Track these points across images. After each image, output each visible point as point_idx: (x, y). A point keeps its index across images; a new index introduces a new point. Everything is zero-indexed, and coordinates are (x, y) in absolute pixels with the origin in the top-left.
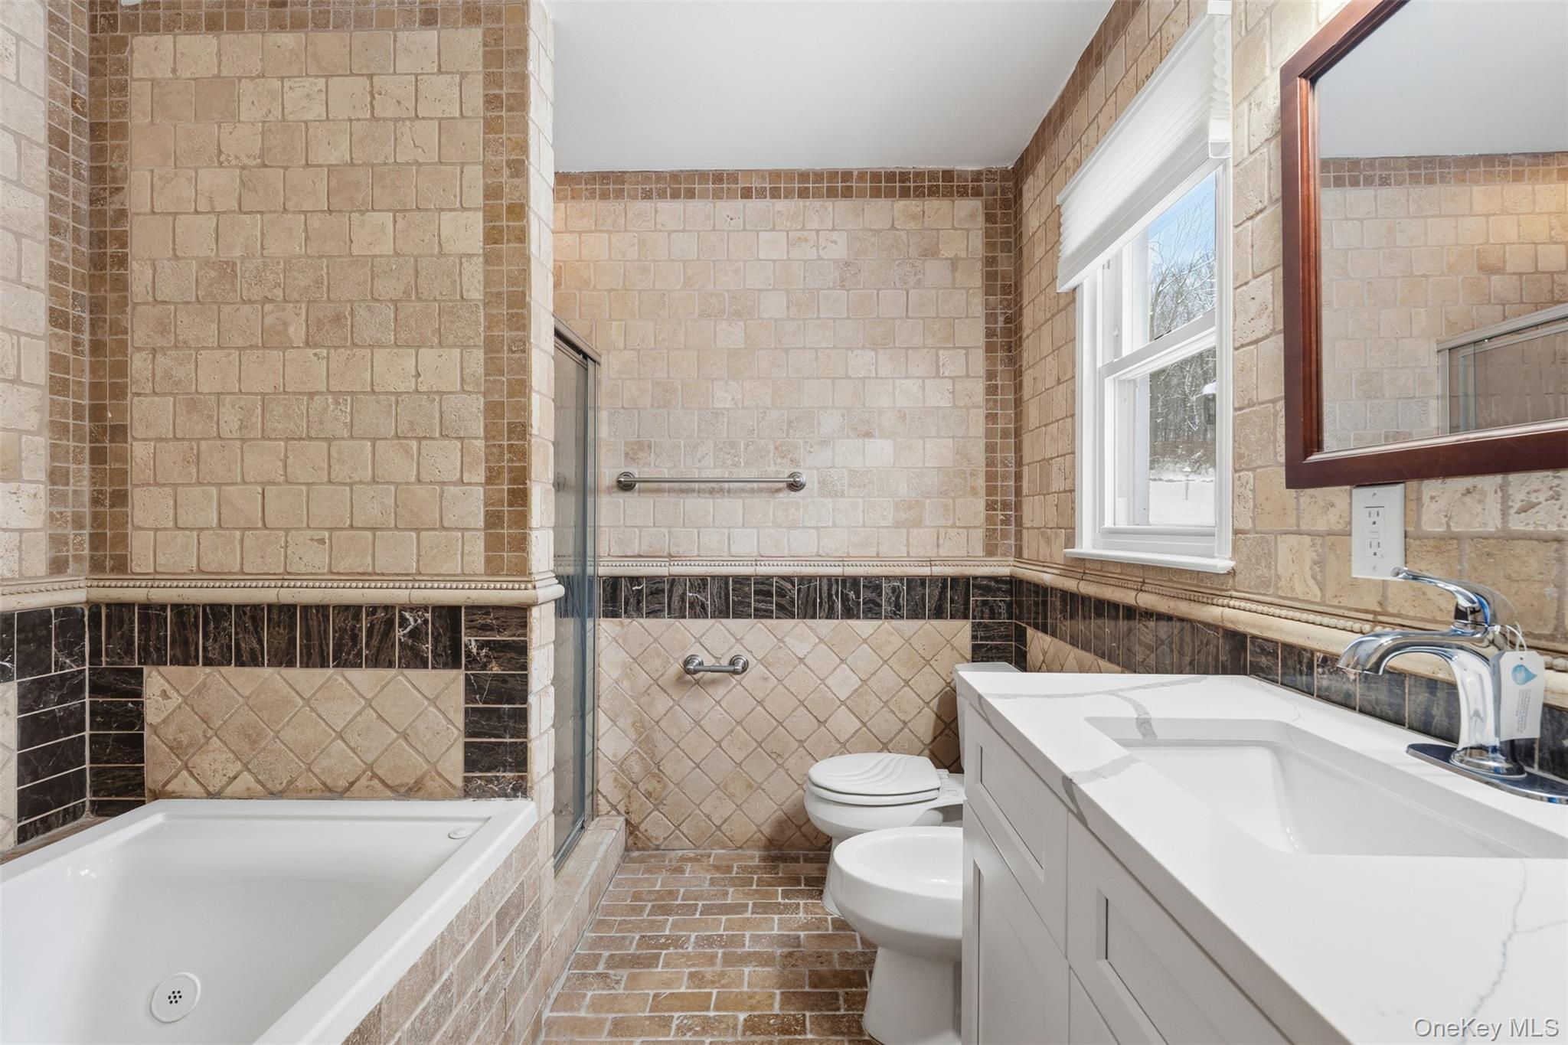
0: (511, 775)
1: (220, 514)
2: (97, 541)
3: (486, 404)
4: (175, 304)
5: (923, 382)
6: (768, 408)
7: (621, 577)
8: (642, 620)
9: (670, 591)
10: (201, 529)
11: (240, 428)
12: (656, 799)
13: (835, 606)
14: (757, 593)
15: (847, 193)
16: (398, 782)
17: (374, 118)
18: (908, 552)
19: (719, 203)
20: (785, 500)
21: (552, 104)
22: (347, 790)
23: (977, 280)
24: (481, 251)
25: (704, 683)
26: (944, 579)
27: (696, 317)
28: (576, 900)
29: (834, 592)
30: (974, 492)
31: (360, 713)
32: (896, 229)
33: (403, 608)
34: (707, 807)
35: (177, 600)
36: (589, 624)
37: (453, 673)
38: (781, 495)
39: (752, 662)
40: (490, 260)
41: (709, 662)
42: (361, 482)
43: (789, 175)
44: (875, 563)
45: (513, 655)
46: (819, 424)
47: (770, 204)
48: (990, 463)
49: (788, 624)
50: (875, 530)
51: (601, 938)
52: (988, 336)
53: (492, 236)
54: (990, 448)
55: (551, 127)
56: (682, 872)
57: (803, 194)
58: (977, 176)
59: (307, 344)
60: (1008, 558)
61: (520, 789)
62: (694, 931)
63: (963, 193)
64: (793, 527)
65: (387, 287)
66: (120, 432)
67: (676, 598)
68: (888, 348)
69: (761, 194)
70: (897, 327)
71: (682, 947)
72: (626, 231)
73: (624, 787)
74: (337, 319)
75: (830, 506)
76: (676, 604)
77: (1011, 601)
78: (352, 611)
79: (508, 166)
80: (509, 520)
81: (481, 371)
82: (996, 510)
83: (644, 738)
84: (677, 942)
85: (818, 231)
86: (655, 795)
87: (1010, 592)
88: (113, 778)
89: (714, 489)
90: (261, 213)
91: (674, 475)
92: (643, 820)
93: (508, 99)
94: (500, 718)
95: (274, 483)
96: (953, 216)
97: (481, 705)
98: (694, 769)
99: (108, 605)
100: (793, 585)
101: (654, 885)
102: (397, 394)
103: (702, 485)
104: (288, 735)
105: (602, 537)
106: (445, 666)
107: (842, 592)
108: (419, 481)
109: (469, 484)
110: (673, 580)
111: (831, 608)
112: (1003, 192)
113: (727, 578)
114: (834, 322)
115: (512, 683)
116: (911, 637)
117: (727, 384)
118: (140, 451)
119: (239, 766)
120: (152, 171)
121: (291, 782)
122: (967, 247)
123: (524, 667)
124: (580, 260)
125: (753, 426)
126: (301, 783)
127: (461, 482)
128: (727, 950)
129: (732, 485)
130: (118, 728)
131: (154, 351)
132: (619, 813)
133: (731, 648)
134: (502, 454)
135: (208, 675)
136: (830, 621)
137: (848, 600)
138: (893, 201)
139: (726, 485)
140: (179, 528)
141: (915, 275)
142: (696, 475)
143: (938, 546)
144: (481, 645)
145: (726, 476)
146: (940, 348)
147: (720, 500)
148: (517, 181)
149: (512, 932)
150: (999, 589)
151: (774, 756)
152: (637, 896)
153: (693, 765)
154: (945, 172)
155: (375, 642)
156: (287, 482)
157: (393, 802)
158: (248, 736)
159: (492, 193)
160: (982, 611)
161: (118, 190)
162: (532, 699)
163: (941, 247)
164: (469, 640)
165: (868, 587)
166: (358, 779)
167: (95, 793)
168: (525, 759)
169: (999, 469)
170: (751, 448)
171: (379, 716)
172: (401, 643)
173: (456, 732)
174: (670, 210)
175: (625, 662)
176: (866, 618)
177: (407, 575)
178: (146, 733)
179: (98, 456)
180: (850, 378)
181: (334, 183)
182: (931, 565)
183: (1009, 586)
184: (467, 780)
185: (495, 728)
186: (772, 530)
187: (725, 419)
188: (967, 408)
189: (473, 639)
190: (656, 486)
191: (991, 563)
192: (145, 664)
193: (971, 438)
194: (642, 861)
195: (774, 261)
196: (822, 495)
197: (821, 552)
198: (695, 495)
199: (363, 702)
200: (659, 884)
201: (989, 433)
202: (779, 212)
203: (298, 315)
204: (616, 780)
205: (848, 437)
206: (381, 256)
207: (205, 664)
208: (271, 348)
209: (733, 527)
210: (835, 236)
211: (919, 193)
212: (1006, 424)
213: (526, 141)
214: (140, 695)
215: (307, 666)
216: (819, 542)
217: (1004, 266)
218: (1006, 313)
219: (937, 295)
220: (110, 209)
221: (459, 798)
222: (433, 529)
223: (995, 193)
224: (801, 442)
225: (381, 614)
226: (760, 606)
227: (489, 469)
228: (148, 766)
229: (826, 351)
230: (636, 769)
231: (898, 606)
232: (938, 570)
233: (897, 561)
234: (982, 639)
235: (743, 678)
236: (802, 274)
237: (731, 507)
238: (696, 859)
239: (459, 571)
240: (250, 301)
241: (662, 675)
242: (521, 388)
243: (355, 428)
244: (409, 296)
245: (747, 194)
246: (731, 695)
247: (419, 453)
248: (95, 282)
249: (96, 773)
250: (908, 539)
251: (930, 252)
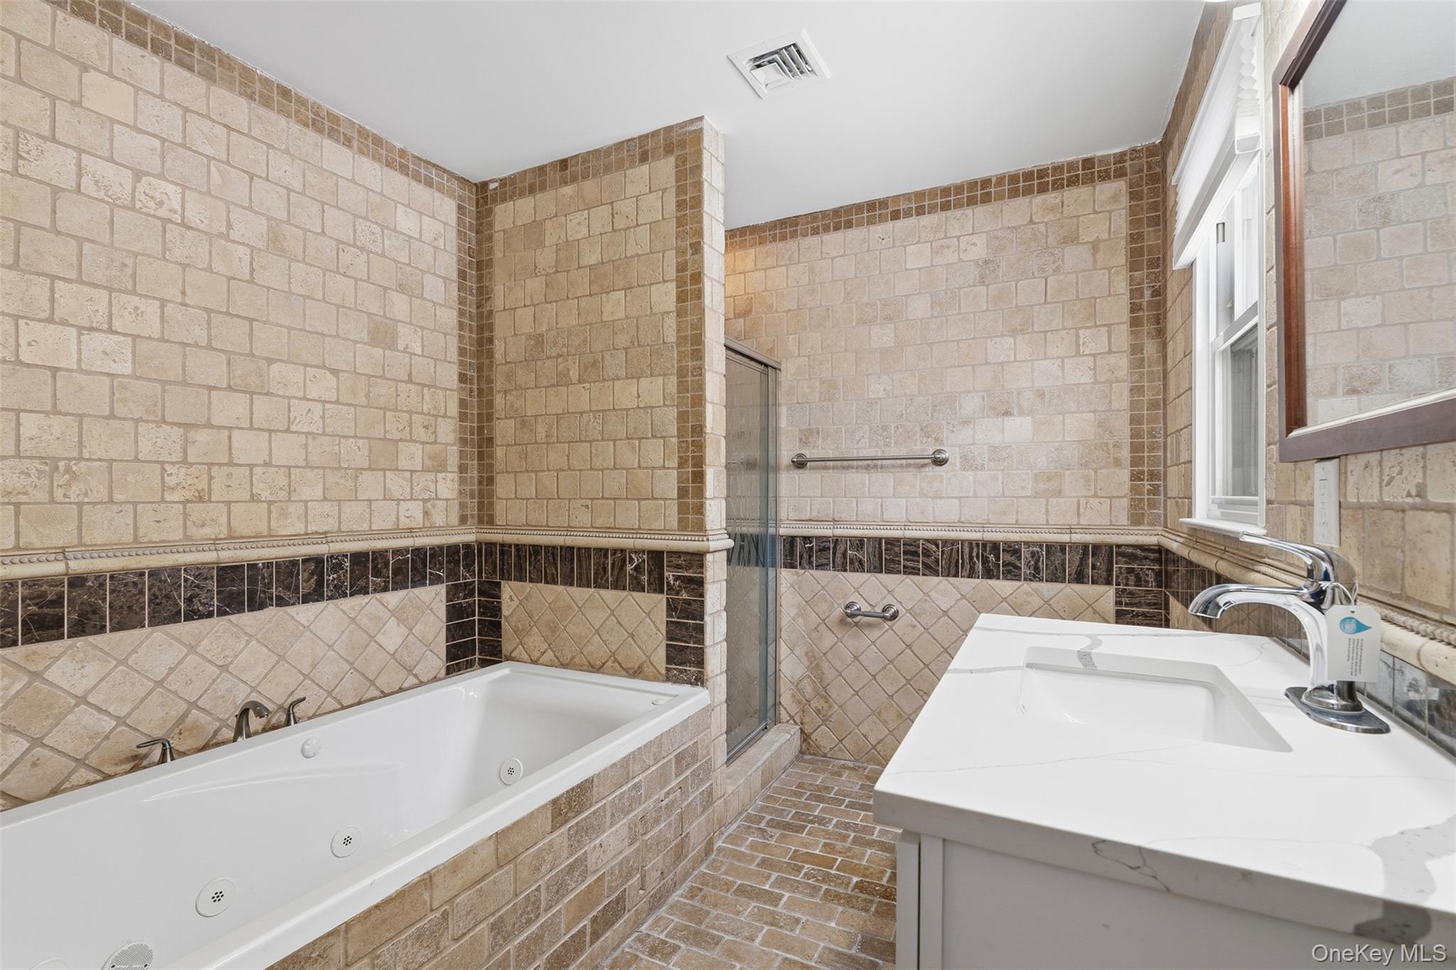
0: (694, 669)
1: (536, 490)
2: (481, 506)
3: (678, 413)
4: (514, 363)
5: (1063, 362)
6: (914, 395)
7: (797, 537)
8: (812, 572)
9: (835, 549)
10: (528, 499)
11: (546, 437)
12: (824, 716)
13: (976, 567)
14: (905, 553)
15: (986, 199)
16: (629, 666)
17: (614, 230)
18: (1047, 520)
19: (872, 228)
20: (930, 474)
21: (723, 194)
22: (601, 667)
23: (1121, 259)
24: (675, 309)
25: (862, 625)
26: (1085, 547)
27: (854, 324)
28: (749, 774)
29: (974, 554)
30: (1117, 462)
31: (607, 619)
32: (1035, 223)
33: (631, 551)
34: (865, 728)
35: (517, 542)
36: (771, 572)
37: (660, 596)
38: (927, 469)
39: (902, 612)
40: (680, 313)
41: (865, 608)
42: (608, 468)
43: (932, 193)
44: (1014, 530)
45: (696, 586)
46: (960, 406)
47: (916, 221)
48: (1135, 434)
49: (932, 580)
50: (1015, 499)
51: (767, 807)
52: (1132, 311)
53: (681, 298)
54: (1135, 420)
55: (722, 211)
56: (840, 775)
57: (946, 207)
58: (1120, 158)
59: (579, 382)
60: (1155, 528)
61: (699, 680)
62: (836, 816)
63: (1105, 176)
64: (937, 496)
65: (622, 340)
66: (490, 441)
67: (839, 555)
68: (1028, 333)
69: (908, 214)
70: (1035, 315)
71: (824, 825)
72: (799, 263)
73: (800, 703)
74: (594, 364)
75: (971, 478)
76: (839, 559)
77: (1160, 571)
78: (603, 552)
79: (691, 247)
80: (692, 493)
81: (675, 391)
82: (1143, 480)
83: (815, 664)
84: (821, 821)
85: (958, 237)
86: (822, 712)
87: (1159, 561)
88: (488, 645)
89: (869, 465)
90: (556, 302)
91: (837, 455)
92: (815, 731)
93: (690, 201)
94: (687, 629)
95: (563, 470)
96: (1094, 201)
97: (675, 620)
98: (853, 695)
99: (486, 544)
100: (937, 546)
101: (816, 780)
102: (627, 410)
103: (860, 463)
104: (571, 628)
105: (782, 505)
106: (655, 591)
107: (982, 554)
108: (639, 467)
109: (668, 468)
110: (837, 541)
111: (972, 568)
112: (1150, 168)
113: (880, 539)
114: (974, 315)
115: (694, 606)
116: (1050, 599)
117: (879, 378)
118: (499, 452)
119: (546, 646)
120: (504, 285)
121: (572, 659)
122: (1110, 228)
123: (702, 595)
124: (766, 290)
125: (902, 411)
126: (577, 661)
127: (664, 467)
128: (858, 835)
129: (884, 462)
130: (490, 617)
131: (505, 392)
132: (796, 723)
133: (884, 598)
134: (688, 447)
135: (531, 588)
136: (970, 580)
137: (988, 562)
138: (1031, 199)
139: (879, 462)
140: (517, 498)
141: (1054, 262)
142: (854, 454)
143: (1079, 514)
144: (677, 578)
145: (879, 454)
146: (1081, 328)
147: (874, 475)
148: (696, 257)
149: (688, 772)
150: (1146, 558)
151: (921, 693)
152: (800, 786)
153: (853, 693)
154: (1085, 161)
155: (616, 573)
156: (570, 469)
157: (625, 679)
158: (551, 628)
159: (681, 268)
160: (1127, 579)
161: (489, 298)
162: (707, 618)
163: (1081, 232)
164: (669, 575)
165: (1008, 552)
166: (607, 661)
167: (480, 654)
168: (703, 659)
169: (1145, 440)
170: (900, 430)
171: (619, 622)
172: (630, 575)
173: (661, 636)
174: (833, 240)
175: (799, 605)
176: (1005, 578)
177: (633, 529)
178: (503, 621)
179: (481, 456)
180: (990, 363)
181: (593, 277)
182: (1071, 533)
183: (1157, 555)
184: (668, 670)
185: (684, 636)
186: (918, 500)
187: (879, 408)
188: (1110, 382)
189: (671, 574)
190: (824, 463)
191: (1136, 532)
192: (502, 579)
193: (1113, 411)
194: (810, 762)
195: (919, 269)
196: (964, 469)
197: (963, 519)
198: (854, 471)
199: (609, 612)
200: (820, 780)
201: (1133, 405)
202: (924, 226)
203: (575, 363)
204: (793, 696)
205: (988, 417)
206: (618, 320)
207: (530, 582)
208: (562, 386)
209: (885, 497)
210: (974, 239)
211: (1058, 186)
212: (1153, 395)
213: (701, 228)
214: (499, 598)
215: (580, 586)
216: (961, 510)
217: (1150, 241)
218: (1153, 287)
219: (1077, 278)
220: (485, 310)
221: (663, 681)
222: (648, 499)
223: (1141, 170)
224: (944, 423)
225: (619, 555)
226: (908, 564)
227: (680, 457)
228: (504, 640)
229: (967, 342)
230: (809, 690)
231: (1037, 569)
232: (1078, 538)
233: (1036, 529)
234: (1127, 605)
235: (894, 624)
236: (945, 276)
237: (884, 480)
238: (853, 769)
239: (663, 527)
240: (551, 358)
241: (828, 617)
242: (699, 400)
243: (605, 433)
244: (634, 344)
245: (895, 216)
246: (884, 635)
247: (640, 448)
248: (479, 354)
249: (481, 641)
250: (1047, 509)
251: (1071, 239)
